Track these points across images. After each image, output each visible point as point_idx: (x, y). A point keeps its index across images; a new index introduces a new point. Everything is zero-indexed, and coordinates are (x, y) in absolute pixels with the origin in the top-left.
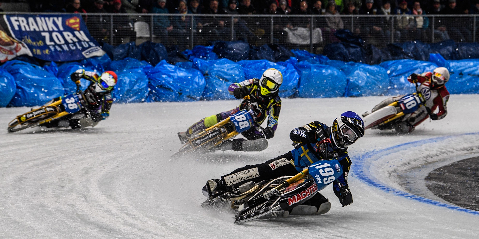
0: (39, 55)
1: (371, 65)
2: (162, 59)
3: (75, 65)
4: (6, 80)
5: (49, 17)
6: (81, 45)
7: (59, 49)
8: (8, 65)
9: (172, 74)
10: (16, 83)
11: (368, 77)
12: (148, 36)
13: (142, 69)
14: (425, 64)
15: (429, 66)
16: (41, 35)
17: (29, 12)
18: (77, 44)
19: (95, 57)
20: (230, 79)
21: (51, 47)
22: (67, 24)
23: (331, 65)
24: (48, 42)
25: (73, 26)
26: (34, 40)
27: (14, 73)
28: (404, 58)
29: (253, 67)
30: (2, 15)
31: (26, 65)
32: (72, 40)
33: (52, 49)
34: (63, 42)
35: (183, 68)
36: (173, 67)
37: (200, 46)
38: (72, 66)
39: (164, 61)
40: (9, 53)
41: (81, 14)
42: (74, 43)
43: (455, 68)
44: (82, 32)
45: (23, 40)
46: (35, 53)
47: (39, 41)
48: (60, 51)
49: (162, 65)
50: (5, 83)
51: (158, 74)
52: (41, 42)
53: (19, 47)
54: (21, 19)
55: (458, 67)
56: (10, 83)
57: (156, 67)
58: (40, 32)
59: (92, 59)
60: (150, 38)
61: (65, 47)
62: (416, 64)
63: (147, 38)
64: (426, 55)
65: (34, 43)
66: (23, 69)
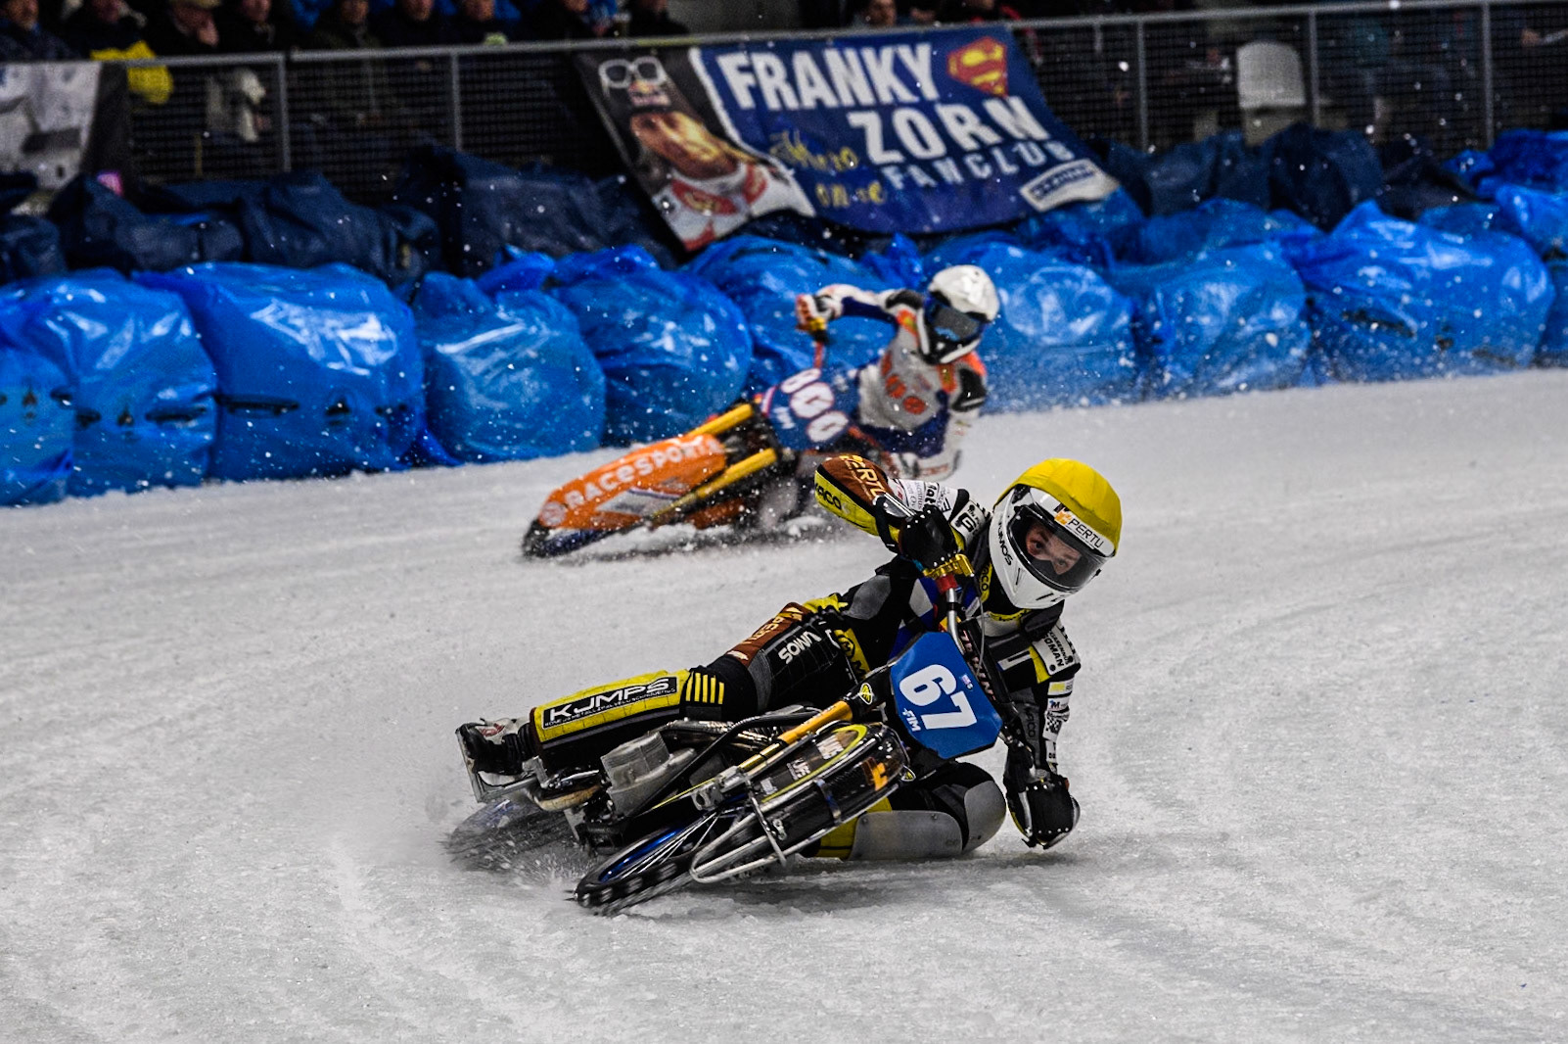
0: (841, 210)
2: (1362, 199)
3: (994, 246)
4: (710, 325)
5: (877, 44)
6: (1017, 159)
7: (922, 179)
8: (715, 258)
9: (1407, 261)
10: (752, 334)
12: (1298, 100)
13: (1276, 244)
16: (846, 121)
17: (793, 28)
18: (997, 154)
19: (1074, 206)
21: (889, 172)
22: (953, 69)
24: (876, 153)
25: (978, 81)
26: (816, 145)
27: (742, 291)
30: (685, 48)
31: (790, 253)
32: (974, 137)
33: (897, 180)
34: (937, 147)
35: (1454, 230)
36: (1410, 228)
37: (1525, 132)
38: (978, 248)
39: (1370, 206)
40: (718, 206)
41: (1009, 26)
42: (985, 150)
44: (1016, 103)
45: (773, 150)
46: (826, 202)
47: (837, 152)
48: (927, 187)
49: (1360, 223)
50: (704, 335)
51: (1344, 263)
52: (845, 152)
53: (758, 182)
54: (761, 61)
56: (727, 335)
57: (1335, 235)
58: (843, 111)
59: (1061, 217)
60: (1307, 109)
61: (950, 171)
63: (1293, 110)
65: (820, 161)
66: (777, 273)
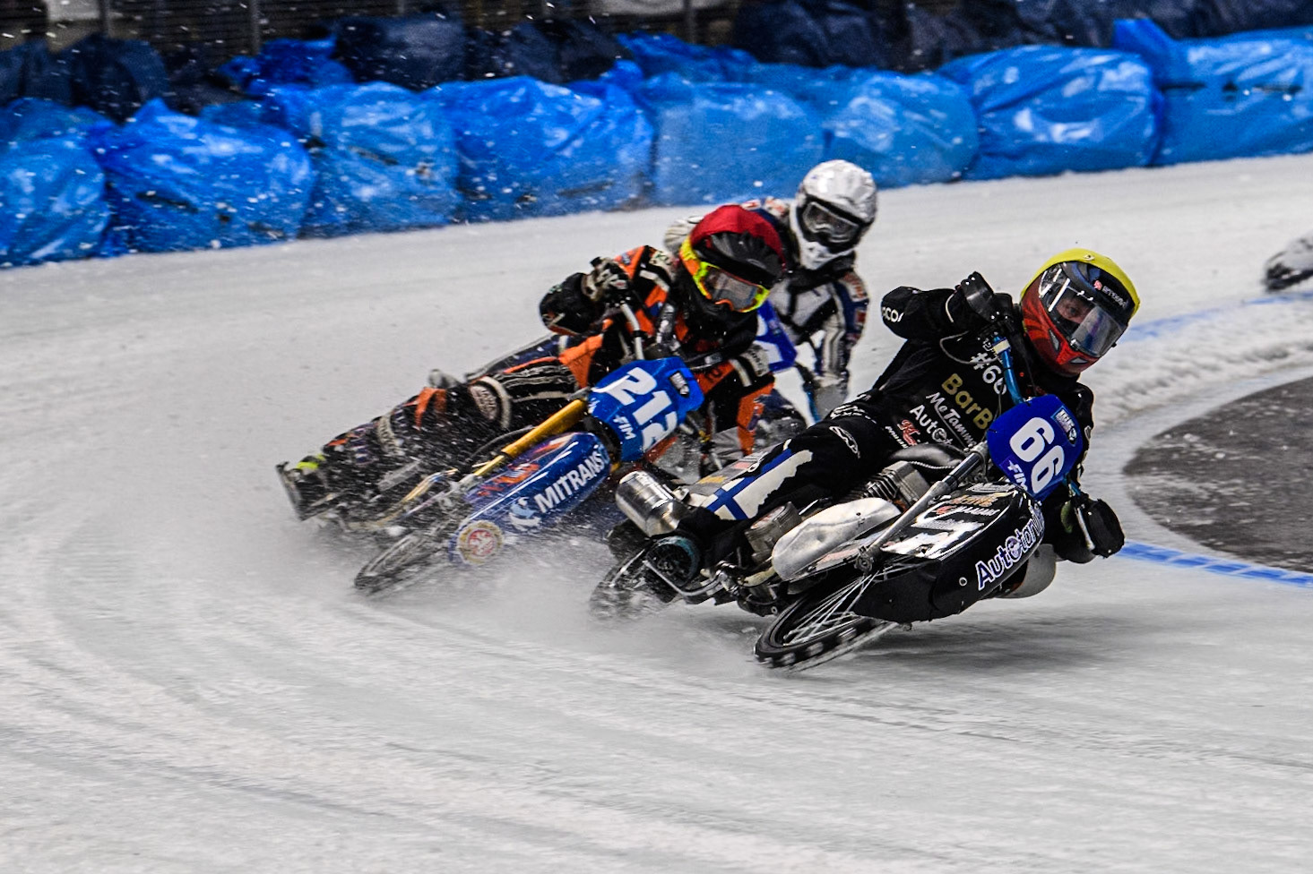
1: (910, 70)
2: (152, 96)
9: (189, 150)
11: (899, 118)
12: (93, 14)
14: (1100, 59)
15: (1113, 65)
20: (402, 154)
23: (763, 83)
28: (1028, 42)
29: (484, 108)
35: (229, 124)
36: (192, 122)
39: (157, 103)
43: (1209, 65)
49: (148, 118)
51: (136, 152)
55: (1218, 65)
57: (127, 128)
60: (100, 22)
62: (1069, 60)
63: (90, 23)
64: (1103, 25)
